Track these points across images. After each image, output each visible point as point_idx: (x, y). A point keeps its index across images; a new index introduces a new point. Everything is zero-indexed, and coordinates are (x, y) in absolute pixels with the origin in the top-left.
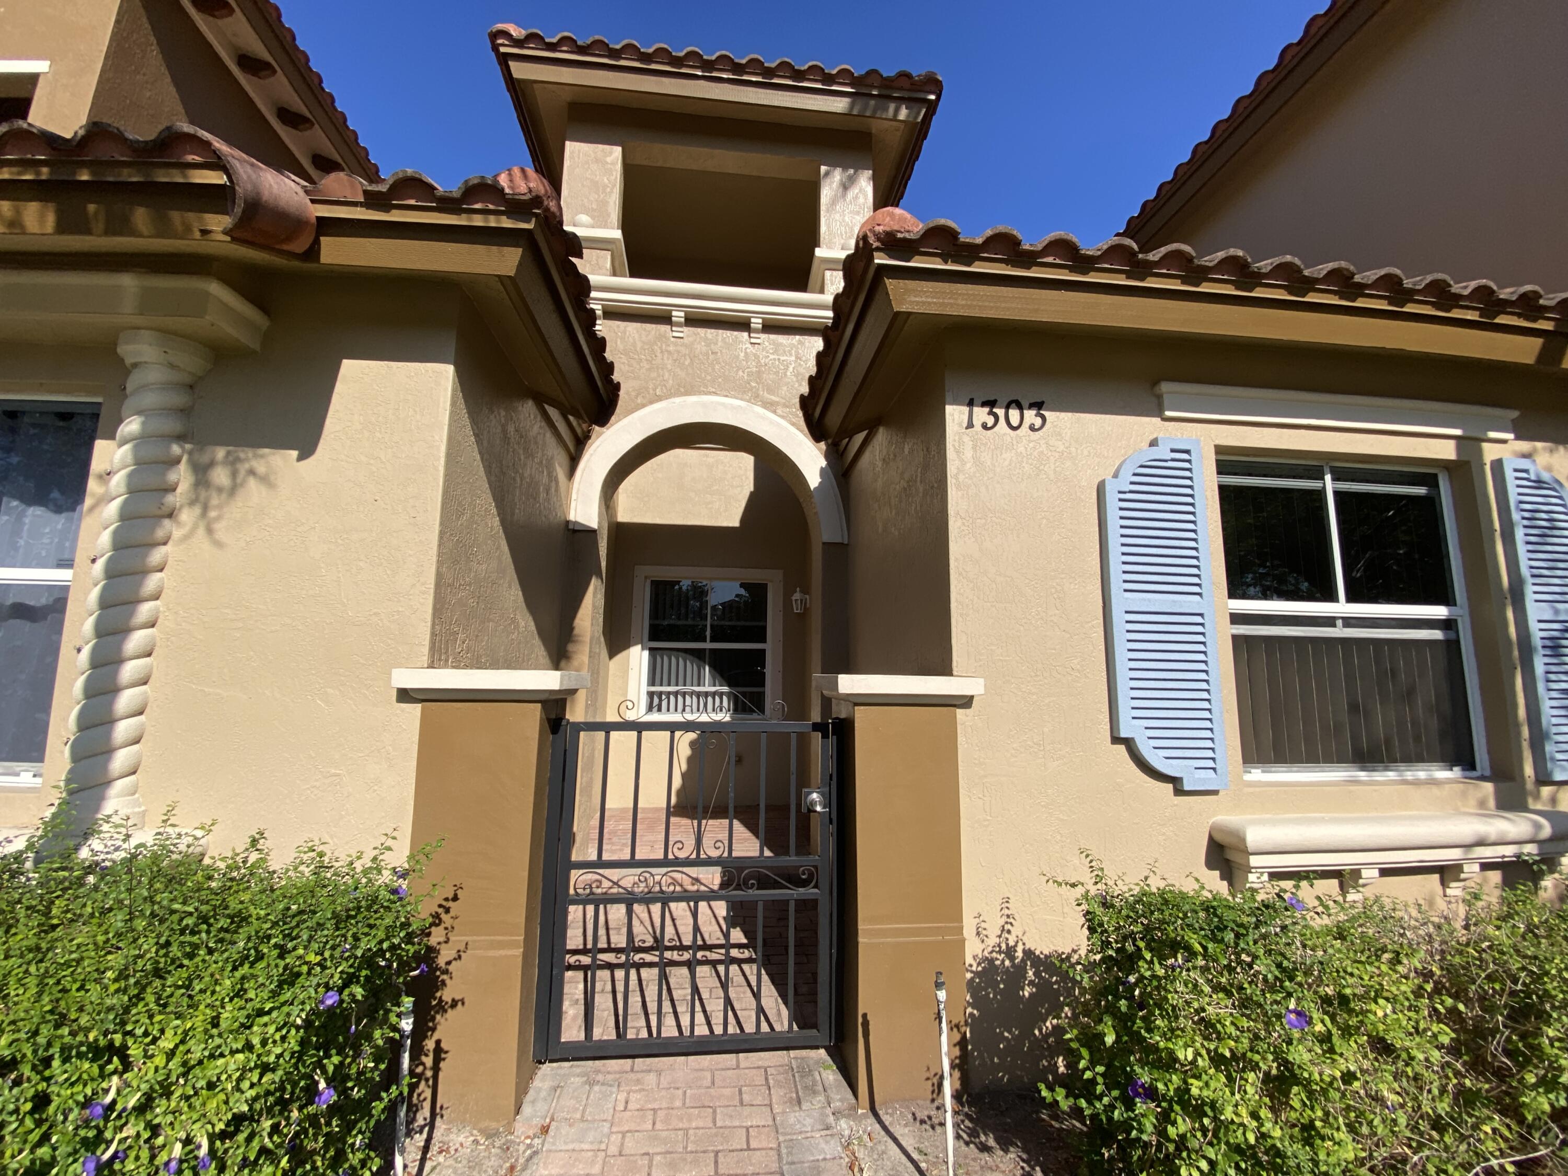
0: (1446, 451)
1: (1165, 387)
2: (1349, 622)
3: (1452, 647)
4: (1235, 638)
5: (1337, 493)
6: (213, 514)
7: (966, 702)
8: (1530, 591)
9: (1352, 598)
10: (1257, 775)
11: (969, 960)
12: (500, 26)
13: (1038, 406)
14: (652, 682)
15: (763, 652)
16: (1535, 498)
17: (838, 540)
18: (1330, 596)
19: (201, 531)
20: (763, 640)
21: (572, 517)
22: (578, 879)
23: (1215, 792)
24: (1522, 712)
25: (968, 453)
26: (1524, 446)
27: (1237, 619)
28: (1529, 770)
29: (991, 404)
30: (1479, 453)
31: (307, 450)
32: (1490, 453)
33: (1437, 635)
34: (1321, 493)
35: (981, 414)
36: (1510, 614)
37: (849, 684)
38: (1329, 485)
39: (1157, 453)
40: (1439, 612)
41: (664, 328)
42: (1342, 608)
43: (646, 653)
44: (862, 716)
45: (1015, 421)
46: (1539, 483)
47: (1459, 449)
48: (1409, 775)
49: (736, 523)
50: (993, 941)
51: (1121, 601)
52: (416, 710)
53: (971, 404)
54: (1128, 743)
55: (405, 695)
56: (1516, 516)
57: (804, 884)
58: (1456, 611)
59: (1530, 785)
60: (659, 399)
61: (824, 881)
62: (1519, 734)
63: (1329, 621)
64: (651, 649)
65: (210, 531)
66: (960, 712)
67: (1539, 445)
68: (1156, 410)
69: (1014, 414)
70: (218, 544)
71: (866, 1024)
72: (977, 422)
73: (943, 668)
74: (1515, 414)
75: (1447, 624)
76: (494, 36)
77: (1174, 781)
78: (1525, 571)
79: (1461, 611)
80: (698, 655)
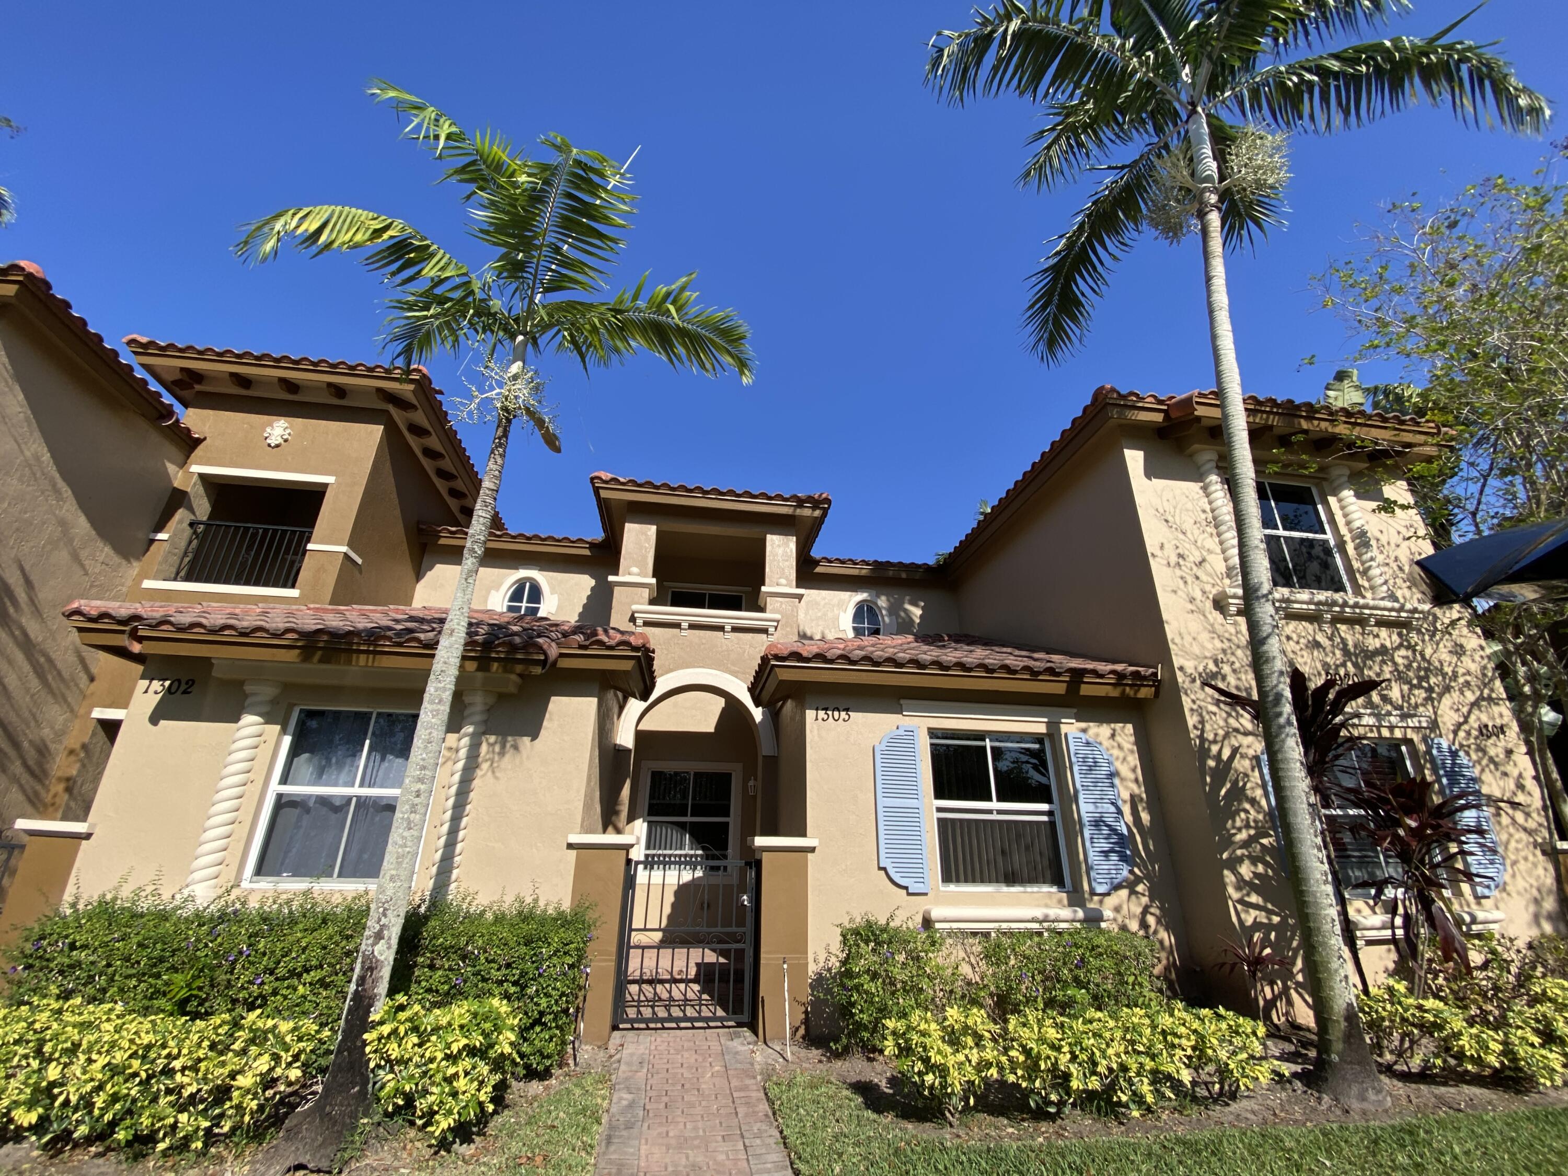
0: (1041, 729)
1: (902, 702)
2: (1000, 812)
3: (1052, 824)
4: (939, 820)
5: (992, 748)
6: (495, 765)
7: (812, 850)
8: (1081, 797)
9: (1000, 799)
10: (952, 887)
11: (810, 973)
12: (596, 474)
13: (847, 710)
14: (648, 847)
15: (727, 824)
16: (1085, 751)
17: (772, 754)
18: (989, 799)
19: (490, 773)
20: (728, 815)
21: (618, 742)
22: (636, 938)
23: (926, 894)
24: (1081, 856)
25: (816, 732)
26: (1083, 725)
27: (939, 810)
28: (1086, 887)
29: (826, 709)
30: (1059, 729)
31: (534, 736)
32: (1064, 729)
33: (1045, 818)
34: (984, 748)
35: (821, 714)
36: (1074, 807)
37: (760, 841)
38: (988, 744)
39: (901, 732)
40: (1045, 807)
41: (676, 631)
42: (994, 805)
43: (646, 824)
44: (766, 857)
45: (836, 717)
46: (1088, 744)
47: (1048, 728)
48: (1029, 889)
49: (712, 730)
50: (822, 964)
51: (882, 802)
52: (573, 853)
53: (817, 709)
54: (884, 869)
55: (570, 846)
56: (1074, 759)
57: (739, 942)
58: (1054, 807)
59: (1087, 896)
60: (671, 671)
61: (748, 941)
62: (1080, 868)
63: (990, 812)
64: (649, 822)
65: (493, 772)
66: (810, 855)
67: (1091, 724)
68: (900, 712)
69: (836, 713)
70: (497, 778)
71: (763, 1001)
72: (820, 717)
73: (803, 834)
74: (1075, 710)
75: (1050, 813)
76: (592, 479)
77: (906, 888)
78: (1078, 785)
79: (1056, 807)
80: (682, 826)
